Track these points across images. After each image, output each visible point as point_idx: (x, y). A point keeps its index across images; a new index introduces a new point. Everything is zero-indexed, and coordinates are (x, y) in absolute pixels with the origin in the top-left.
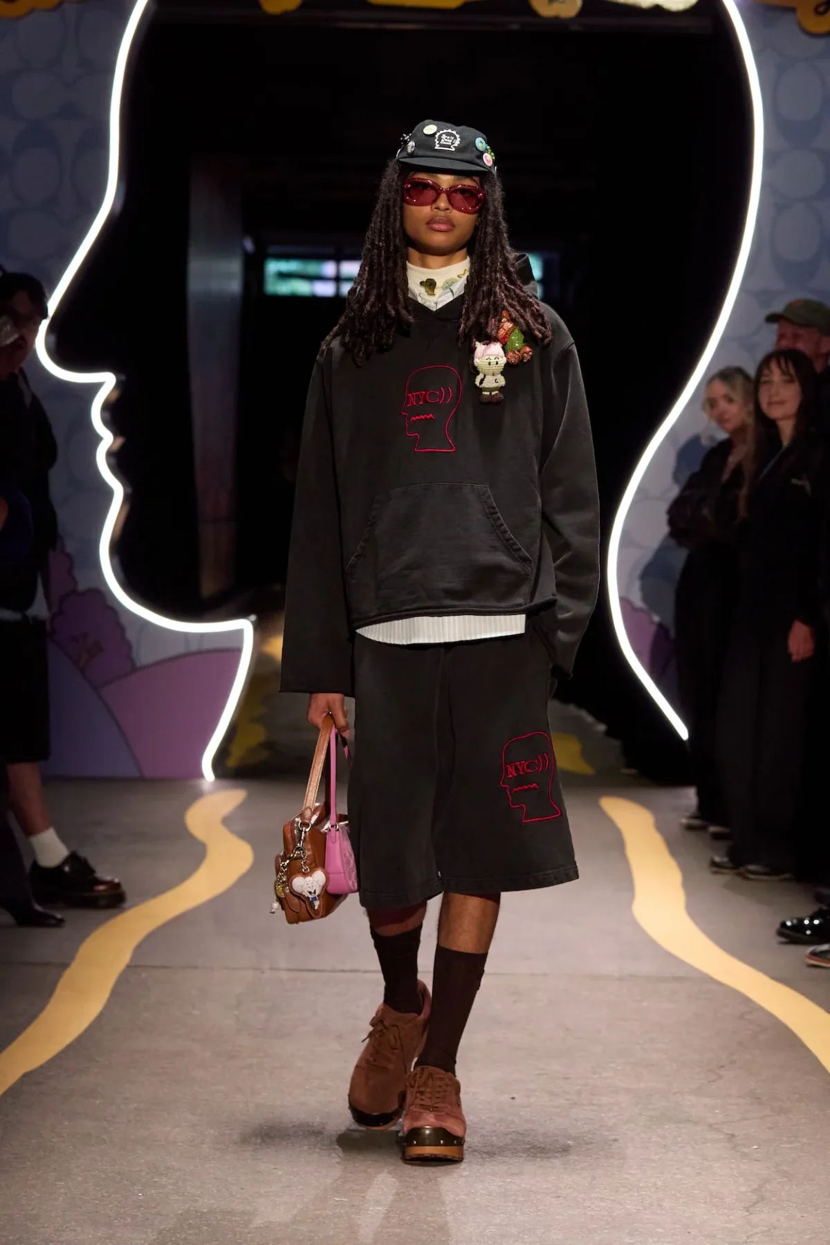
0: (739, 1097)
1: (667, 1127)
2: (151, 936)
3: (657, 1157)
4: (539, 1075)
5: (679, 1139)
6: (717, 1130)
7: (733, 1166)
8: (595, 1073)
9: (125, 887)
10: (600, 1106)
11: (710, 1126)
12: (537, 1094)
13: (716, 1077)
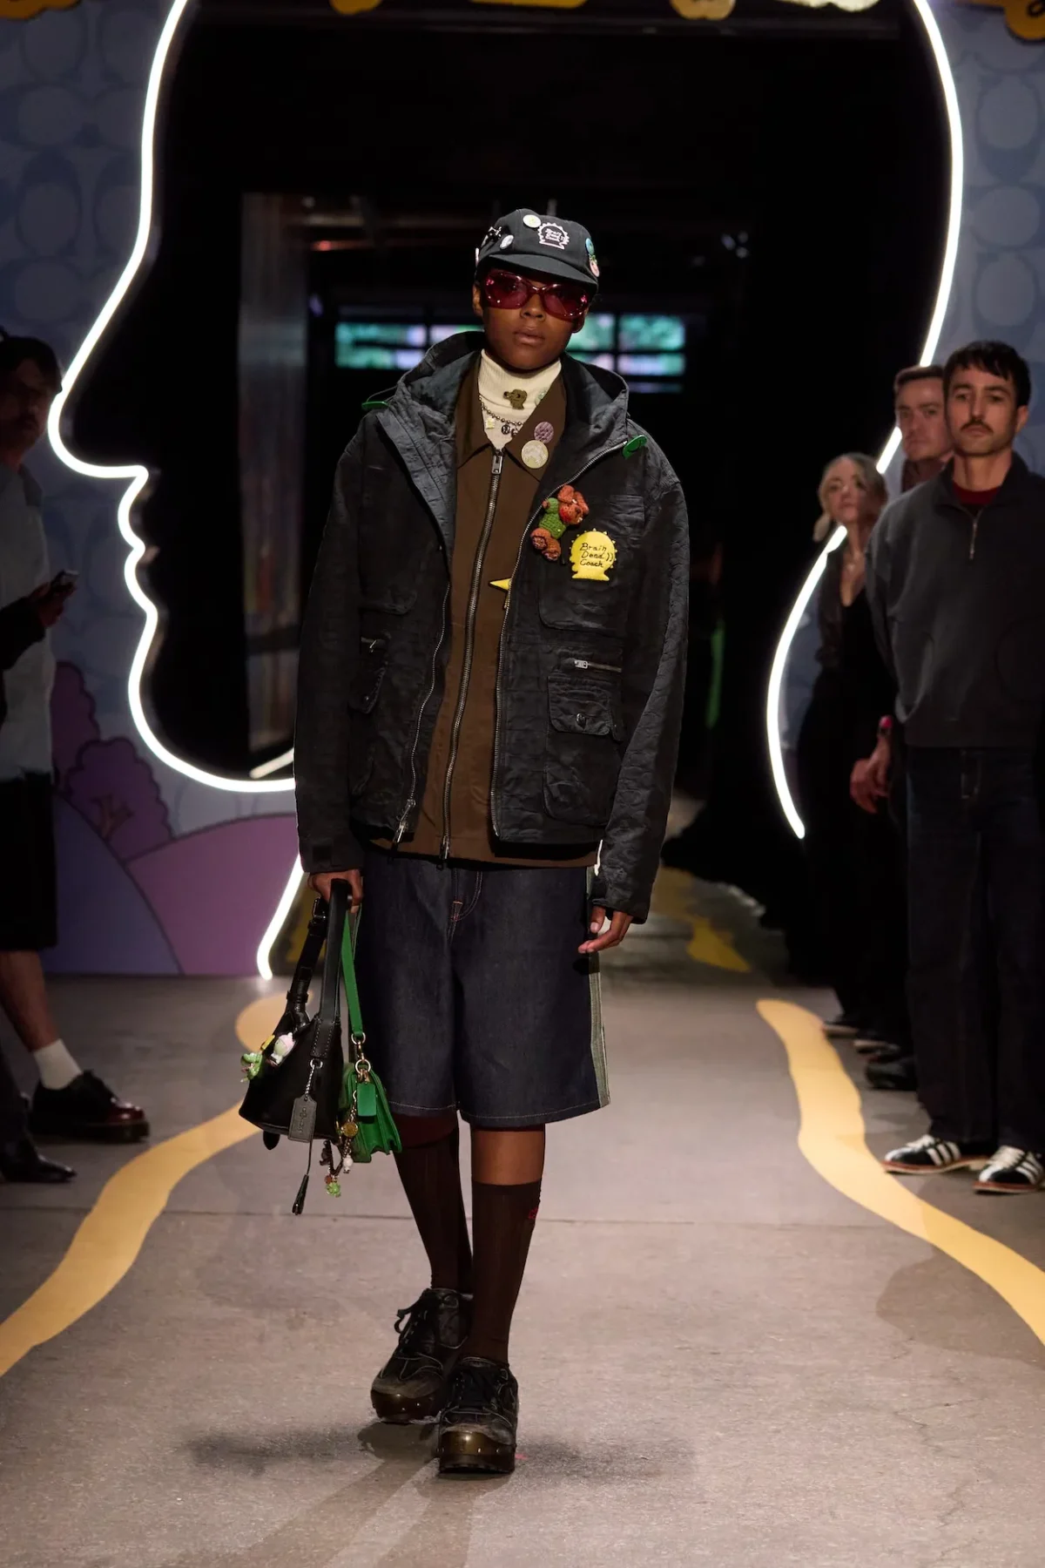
0: (933, 1377)
1: (841, 1414)
2: (193, 1173)
3: (829, 1452)
4: (680, 1349)
5: (857, 1430)
6: (907, 1420)
7: (924, 1464)
8: (751, 1347)
9: (149, 1116)
10: (755, 1387)
11: (896, 1413)
12: (678, 1373)
13: (903, 1352)
